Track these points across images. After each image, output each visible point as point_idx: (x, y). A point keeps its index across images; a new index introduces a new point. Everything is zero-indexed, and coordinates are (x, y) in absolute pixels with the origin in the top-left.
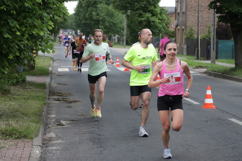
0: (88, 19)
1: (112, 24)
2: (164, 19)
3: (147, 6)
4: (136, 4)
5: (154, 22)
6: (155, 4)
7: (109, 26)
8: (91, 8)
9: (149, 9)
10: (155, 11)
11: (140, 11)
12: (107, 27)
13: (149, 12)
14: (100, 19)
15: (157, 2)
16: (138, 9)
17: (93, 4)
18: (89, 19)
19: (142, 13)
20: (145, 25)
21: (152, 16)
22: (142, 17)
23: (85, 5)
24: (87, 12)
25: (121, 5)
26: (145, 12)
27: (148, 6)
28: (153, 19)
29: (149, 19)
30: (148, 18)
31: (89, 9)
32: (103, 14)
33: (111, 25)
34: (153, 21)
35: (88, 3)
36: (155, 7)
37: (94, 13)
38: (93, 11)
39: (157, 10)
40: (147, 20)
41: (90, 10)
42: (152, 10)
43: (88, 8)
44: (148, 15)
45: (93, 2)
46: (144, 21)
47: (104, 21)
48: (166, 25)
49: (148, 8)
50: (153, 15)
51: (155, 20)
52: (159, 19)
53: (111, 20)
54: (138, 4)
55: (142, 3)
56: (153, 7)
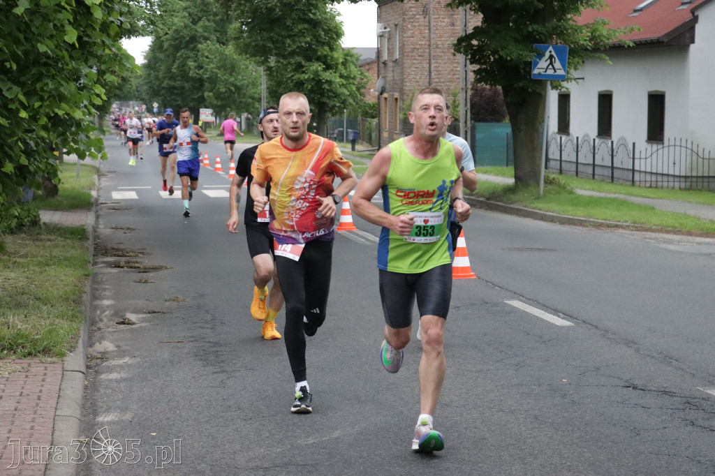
0: (177, 76)
1: (233, 88)
2: (352, 76)
3: (314, 46)
4: (288, 41)
5: (330, 82)
6: (332, 41)
7: (226, 91)
8: (183, 51)
9: (319, 53)
10: (332, 58)
11: (299, 59)
12: (222, 95)
13: (318, 59)
14: (205, 76)
15: (335, 37)
16: (293, 53)
17: (188, 43)
18: (180, 78)
19: (303, 63)
20: (309, 90)
21: (325, 70)
22: (304, 72)
23: (170, 45)
24: (174, 62)
25: (254, 44)
26: (309, 59)
27: (317, 46)
28: (327, 75)
29: (318, 75)
30: (316, 73)
31: (179, 54)
32: (212, 65)
33: (231, 90)
34: (327, 81)
35: (177, 39)
36: (332, 49)
37: (191, 64)
38: (189, 57)
39: (335, 55)
40: (313, 79)
41: (182, 56)
42: (326, 56)
43: (177, 52)
44: (317, 66)
45: (188, 39)
46: (307, 80)
47: (213, 80)
48: (358, 89)
49: (316, 51)
50: (328, 67)
51: (333, 79)
52: (341, 76)
53: (232, 79)
54: (294, 41)
55: (302, 39)
56: (327, 48)
